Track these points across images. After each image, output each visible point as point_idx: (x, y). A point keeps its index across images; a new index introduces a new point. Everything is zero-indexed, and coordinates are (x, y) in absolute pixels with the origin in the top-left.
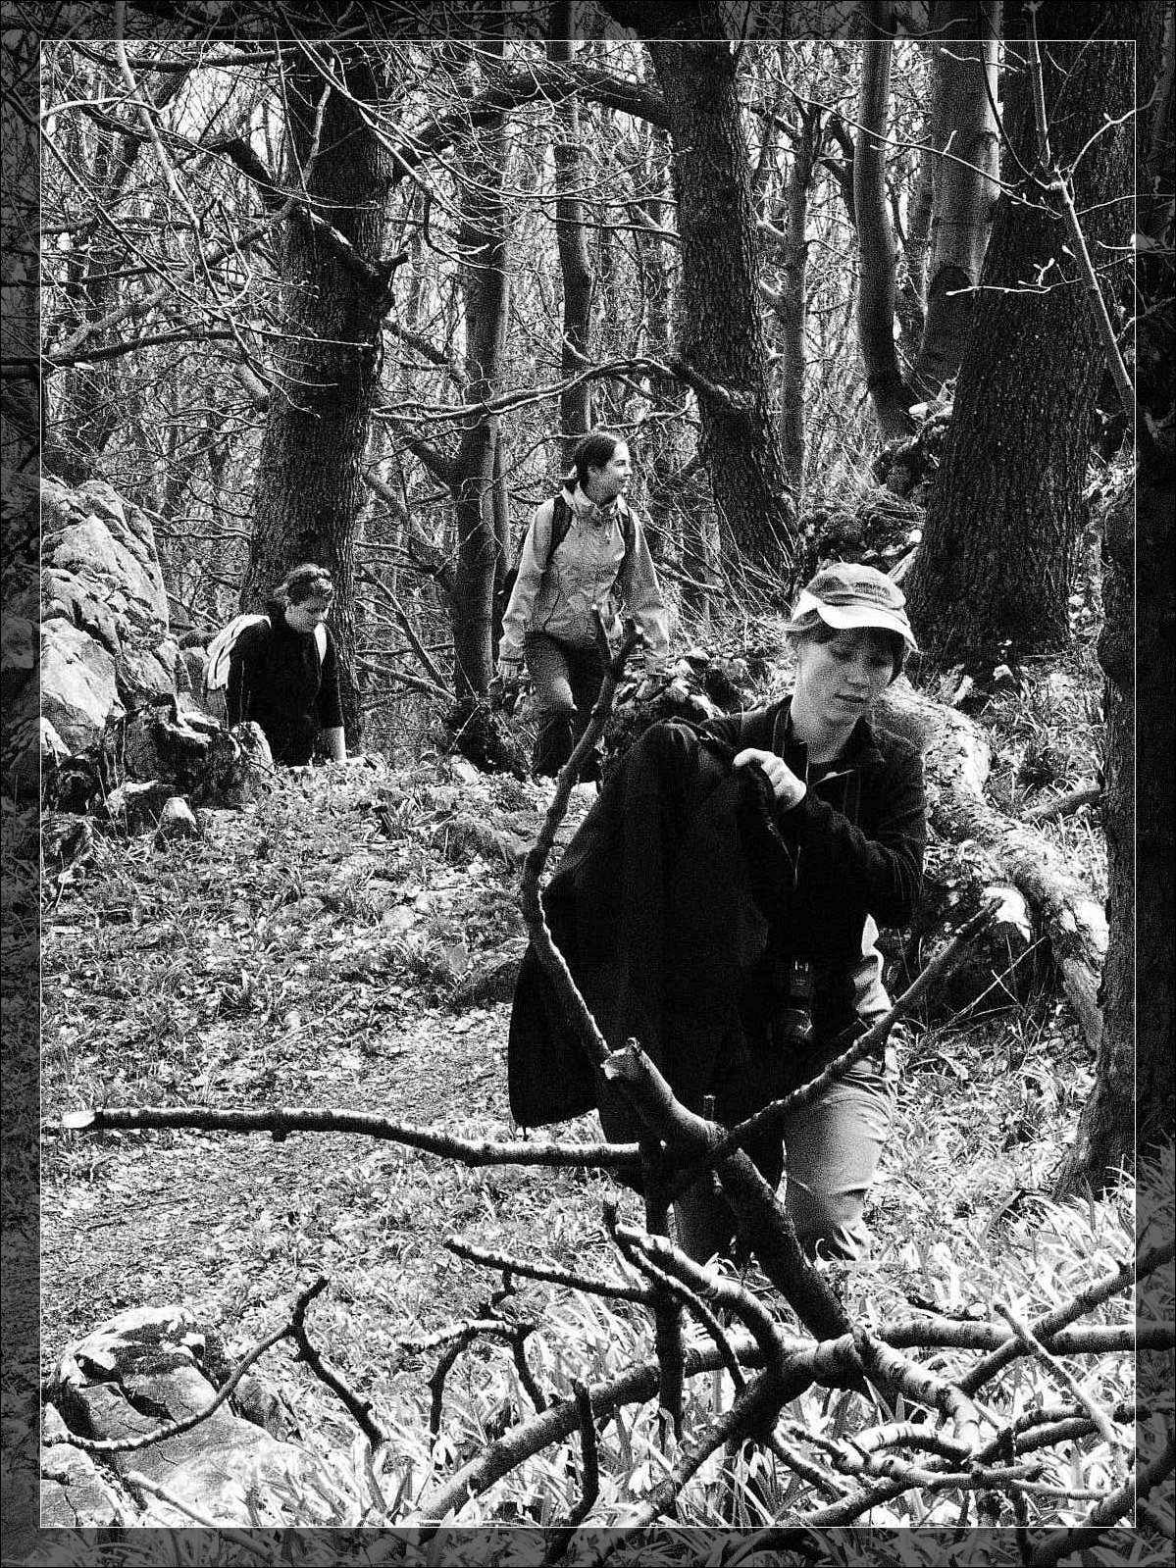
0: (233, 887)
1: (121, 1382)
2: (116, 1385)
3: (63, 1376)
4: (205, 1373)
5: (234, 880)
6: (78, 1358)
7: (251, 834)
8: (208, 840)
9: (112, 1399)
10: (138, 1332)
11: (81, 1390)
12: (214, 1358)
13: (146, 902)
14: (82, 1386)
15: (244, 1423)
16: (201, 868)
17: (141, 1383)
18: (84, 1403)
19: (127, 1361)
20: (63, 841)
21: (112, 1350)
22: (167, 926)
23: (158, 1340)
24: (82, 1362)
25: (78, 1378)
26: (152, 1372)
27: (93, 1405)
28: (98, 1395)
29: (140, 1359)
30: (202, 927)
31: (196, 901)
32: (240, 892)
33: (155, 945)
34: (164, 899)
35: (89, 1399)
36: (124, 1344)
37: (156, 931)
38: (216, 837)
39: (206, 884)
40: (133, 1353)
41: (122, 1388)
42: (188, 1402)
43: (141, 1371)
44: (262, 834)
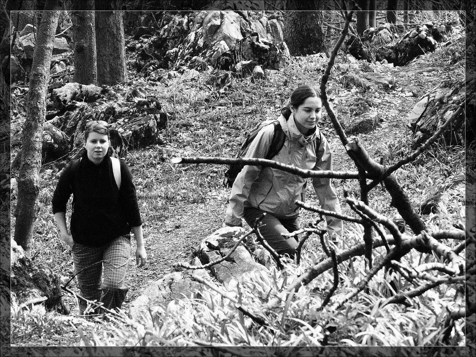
0: (275, 95)
1: (219, 250)
2: (218, 251)
3: (202, 248)
4: (247, 248)
5: (276, 93)
6: (206, 242)
7: (282, 78)
8: (268, 80)
9: (217, 256)
10: (226, 234)
11: (207, 253)
12: (250, 243)
13: (247, 99)
14: (207, 251)
15: (258, 264)
16: (266, 88)
17: (226, 251)
18: (208, 257)
19: (222, 243)
20: (221, 79)
21: (217, 240)
22: (254, 107)
23: (232, 237)
24: (207, 244)
25: (206, 249)
26: (230, 247)
27: (210, 258)
28: (212, 255)
29: (226, 243)
30: (265, 107)
31: (264, 99)
32: (278, 96)
33: (250, 113)
34: (253, 98)
35: (209, 255)
36: (221, 238)
37: (250, 108)
38: (271, 79)
39: (267, 94)
40: (224, 241)
41: (220, 252)
42: (241, 257)
43: (226, 247)
44: (285, 78)
